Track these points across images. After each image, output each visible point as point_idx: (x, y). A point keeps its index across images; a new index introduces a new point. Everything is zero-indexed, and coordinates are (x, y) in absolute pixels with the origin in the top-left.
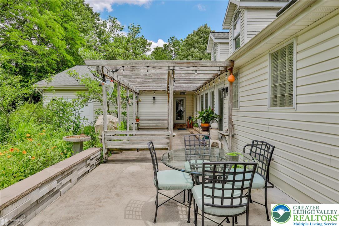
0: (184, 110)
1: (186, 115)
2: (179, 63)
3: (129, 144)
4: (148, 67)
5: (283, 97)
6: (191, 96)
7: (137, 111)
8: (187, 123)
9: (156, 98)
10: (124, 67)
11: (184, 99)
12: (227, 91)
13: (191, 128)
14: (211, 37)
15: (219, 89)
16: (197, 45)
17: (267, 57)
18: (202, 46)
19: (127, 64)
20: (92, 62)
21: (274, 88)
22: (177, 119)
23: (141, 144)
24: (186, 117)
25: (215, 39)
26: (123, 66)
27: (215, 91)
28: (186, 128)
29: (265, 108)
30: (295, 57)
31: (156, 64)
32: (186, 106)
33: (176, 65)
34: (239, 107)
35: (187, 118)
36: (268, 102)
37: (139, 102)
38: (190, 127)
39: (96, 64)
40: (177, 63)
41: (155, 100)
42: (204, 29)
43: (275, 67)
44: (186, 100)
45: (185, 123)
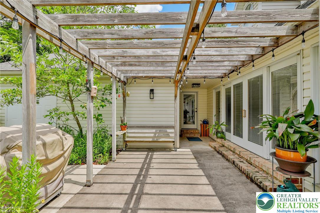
0: (196, 110)
1: (199, 117)
6: (206, 90)
7: (124, 113)
8: (199, 129)
9: (155, 91)
11: (195, 94)
13: (206, 136)
22: (185, 123)
24: (199, 119)
28: (199, 137)
32: (199, 105)
35: (200, 122)
37: (127, 97)
38: (205, 134)
41: (153, 93)
44: (199, 96)
45: (197, 129)
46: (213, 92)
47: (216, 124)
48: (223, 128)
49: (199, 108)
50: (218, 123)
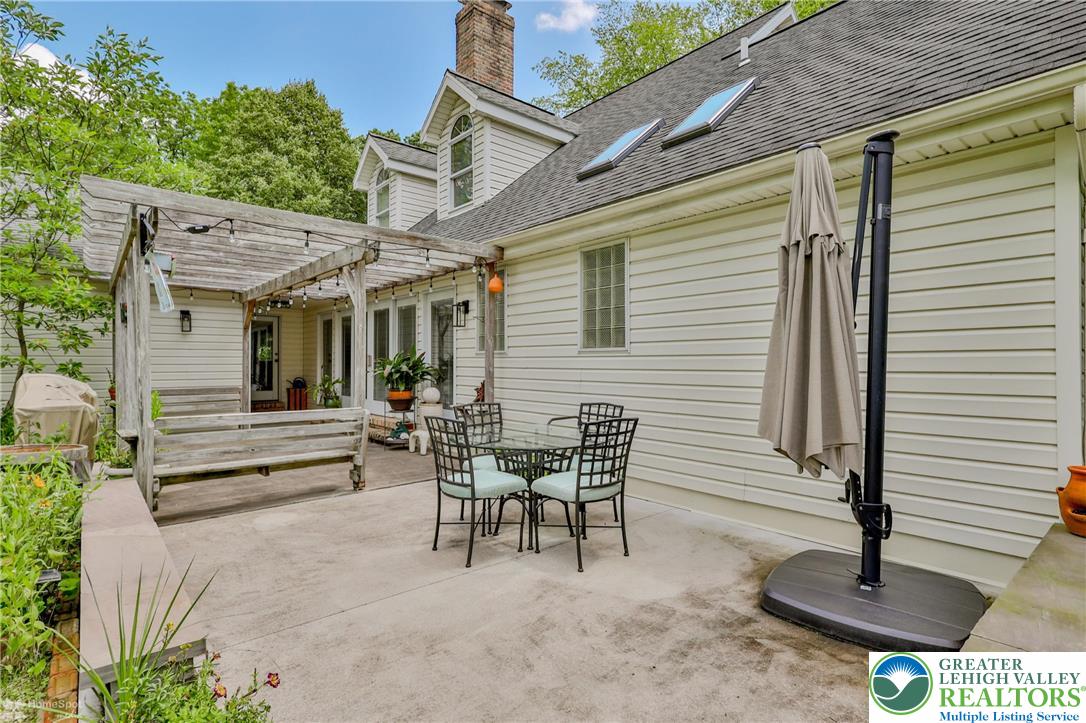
0: (275, 357)
1: (283, 373)
2: (391, 236)
3: (244, 455)
4: (308, 232)
5: (605, 333)
6: (301, 314)
8: (285, 400)
9: (193, 316)
10: (231, 221)
11: (275, 321)
12: (467, 311)
14: (370, 148)
15: (432, 303)
16: (282, 145)
17: (578, 257)
18: (302, 151)
19: (247, 215)
20: (113, 188)
21: (590, 315)
23: (283, 449)
24: (283, 379)
25: (390, 158)
26: (227, 220)
27: (420, 306)
29: (574, 350)
30: (629, 270)
31: (334, 230)
32: (283, 346)
33: (383, 238)
34: (506, 347)
35: (285, 386)
36: (578, 338)
39: (129, 196)
40: (387, 235)
41: (190, 320)
42: (304, 98)
43: (590, 277)
45: (278, 400)
46: (316, 320)
47: (325, 381)
48: (338, 388)
49: (283, 353)
50: (327, 379)
